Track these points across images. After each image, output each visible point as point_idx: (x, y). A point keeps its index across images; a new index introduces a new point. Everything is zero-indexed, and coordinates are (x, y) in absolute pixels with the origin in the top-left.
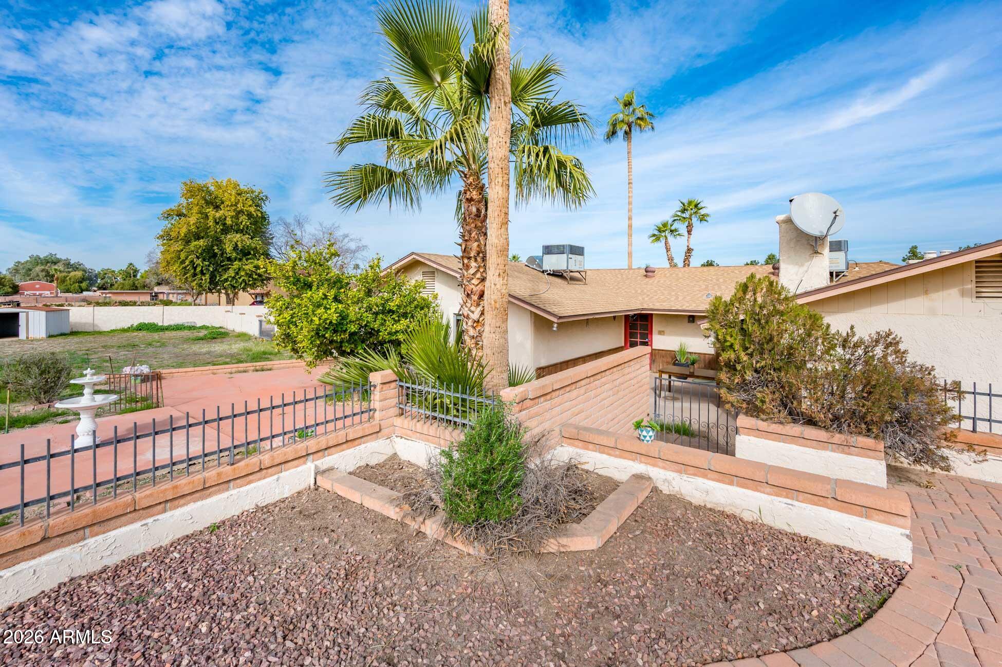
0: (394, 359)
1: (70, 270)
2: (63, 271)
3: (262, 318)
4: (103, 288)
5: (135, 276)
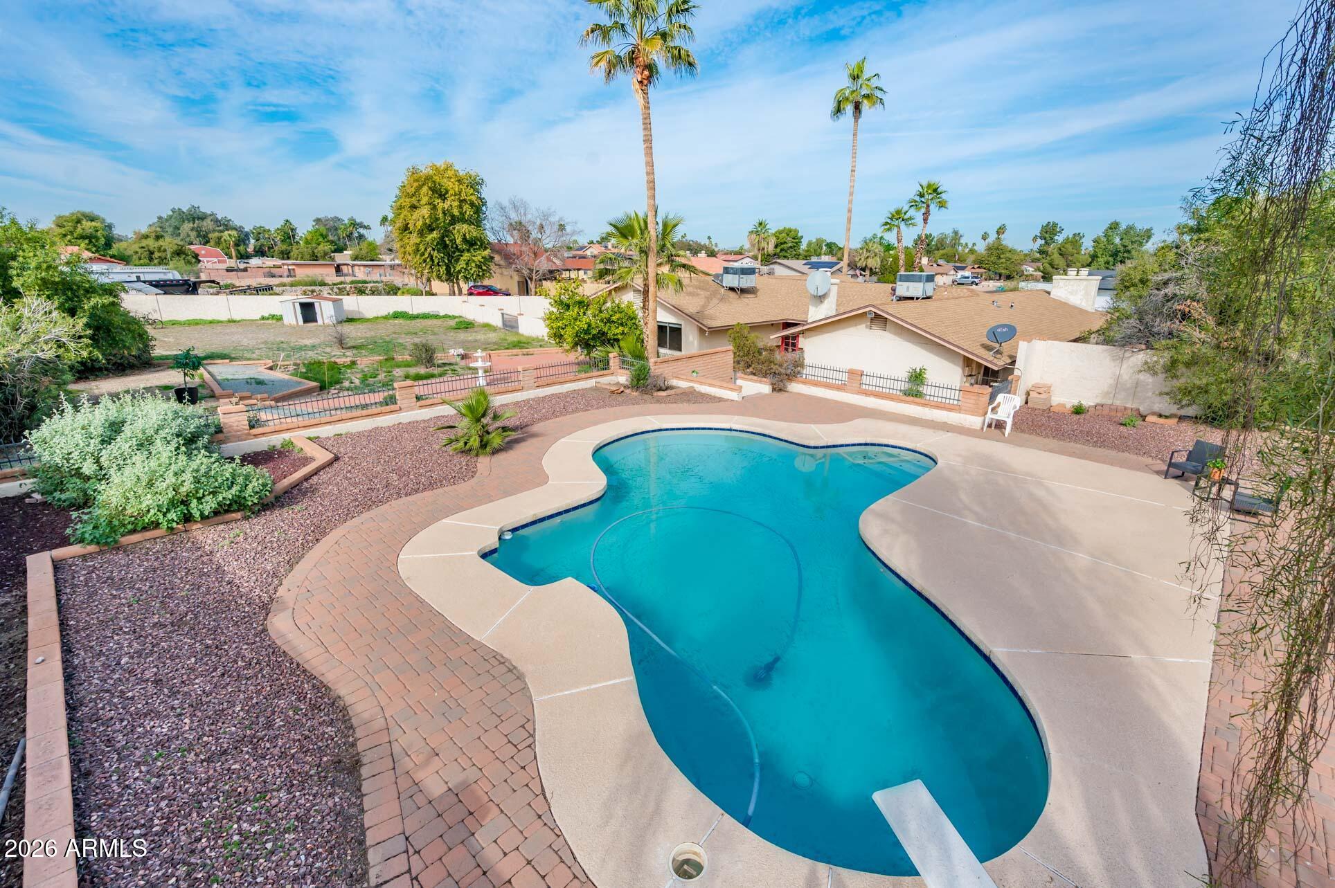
0: (617, 349)
1: (221, 228)
2: (214, 231)
3: (505, 312)
4: (260, 252)
5: (293, 236)
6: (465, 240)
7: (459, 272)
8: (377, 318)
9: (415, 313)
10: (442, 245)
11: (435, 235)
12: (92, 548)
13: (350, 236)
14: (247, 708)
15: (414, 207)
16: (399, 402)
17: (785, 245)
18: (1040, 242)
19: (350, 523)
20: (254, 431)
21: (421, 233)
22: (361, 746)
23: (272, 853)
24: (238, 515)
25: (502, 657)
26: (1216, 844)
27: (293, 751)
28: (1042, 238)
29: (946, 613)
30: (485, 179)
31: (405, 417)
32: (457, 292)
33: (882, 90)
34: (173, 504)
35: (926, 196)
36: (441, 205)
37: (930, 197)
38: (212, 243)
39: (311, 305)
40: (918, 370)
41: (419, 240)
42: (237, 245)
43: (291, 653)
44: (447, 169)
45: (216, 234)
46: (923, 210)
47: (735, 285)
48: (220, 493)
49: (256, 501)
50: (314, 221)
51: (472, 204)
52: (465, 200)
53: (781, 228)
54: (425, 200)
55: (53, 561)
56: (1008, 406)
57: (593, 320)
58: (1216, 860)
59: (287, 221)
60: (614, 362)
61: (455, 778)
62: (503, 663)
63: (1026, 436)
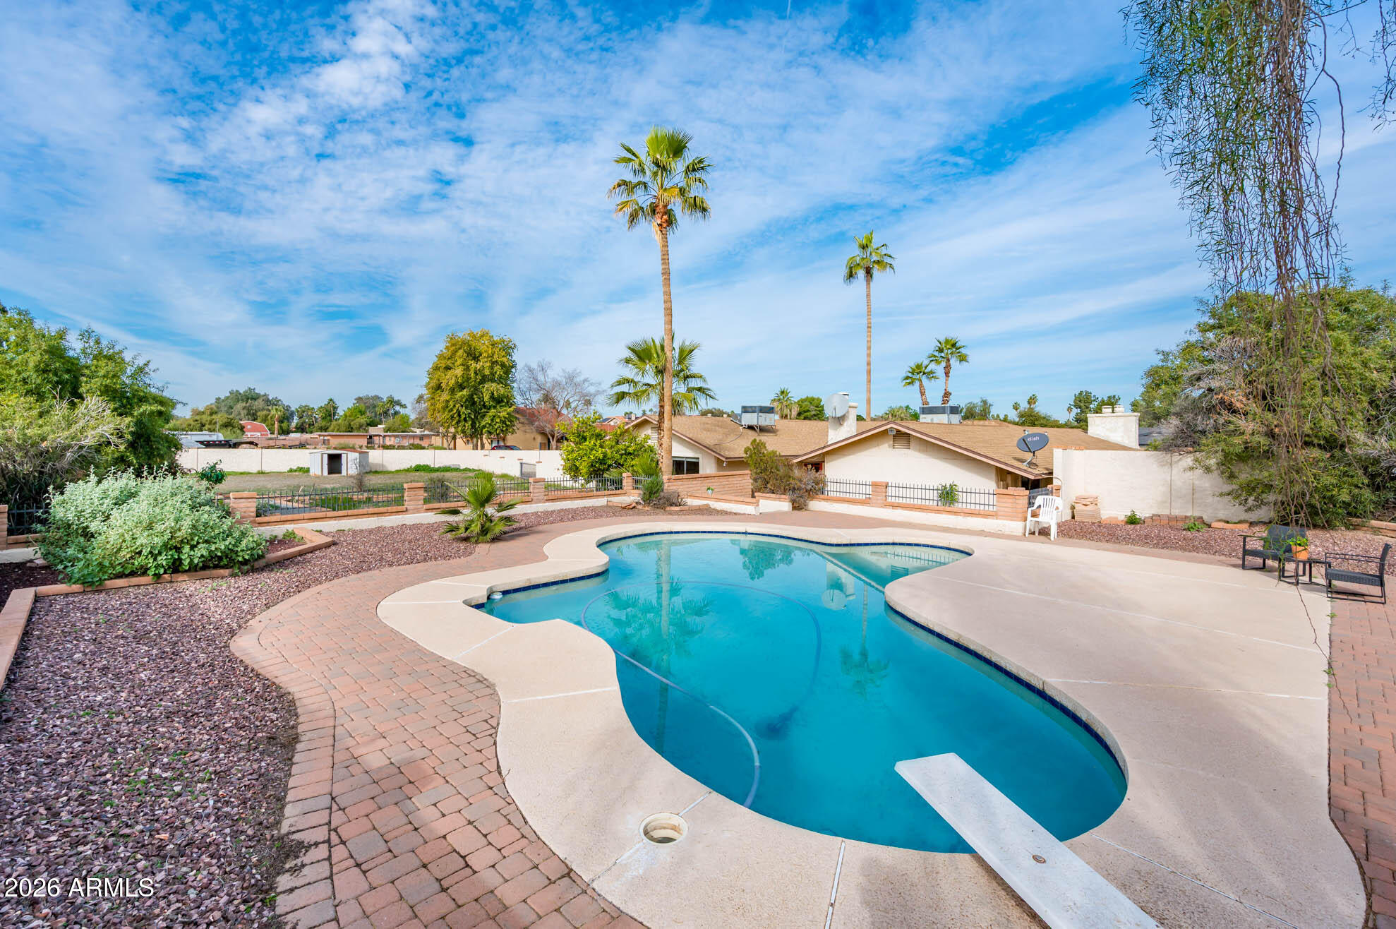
1: (270, 406)
2: (263, 409)
3: (524, 461)
4: (301, 429)
5: (334, 414)
6: (492, 397)
7: (484, 427)
8: (398, 471)
9: (436, 466)
10: (470, 402)
11: (465, 392)
12: (76, 588)
13: (386, 413)
14: (189, 693)
15: (448, 368)
16: (406, 503)
17: (808, 414)
18: (1075, 411)
19: (336, 581)
20: (259, 519)
21: (452, 391)
22: (300, 729)
23: (179, 795)
24: (226, 572)
25: (474, 671)
26: (1364, 845)
27: (227, 725)
28: (1077, 406)
29: (988, 657)
30: (517, 344)
31: (410, 519)
32: (479, 447)
33: (890, 256)
34: (166, 546)
35: (946, 351)
36: (474, 365)
37: (950, 351)
38: (259, 419)
39: (338, 457)
40: (948, 486)
41: (449, 397)
42: (280, 422)
43: (247, 662)
44: (482, 336)
45: (265, 412)
46: (944, 364)
47: (754, 423)
48: (214, 543)
49: (247, 557)
50: (356, 399)
51: (503, 365)
52: (496, 361)
53: (804, 397)
54: (460, 361)
55: (36, 596)
56: (1051, 510)
57: (609, 451)
58: (1367, 860)
59: (331, 400)
60: (627, 483)
61: (399, 754)
62: (474, 676)
63: (1075, 540)
